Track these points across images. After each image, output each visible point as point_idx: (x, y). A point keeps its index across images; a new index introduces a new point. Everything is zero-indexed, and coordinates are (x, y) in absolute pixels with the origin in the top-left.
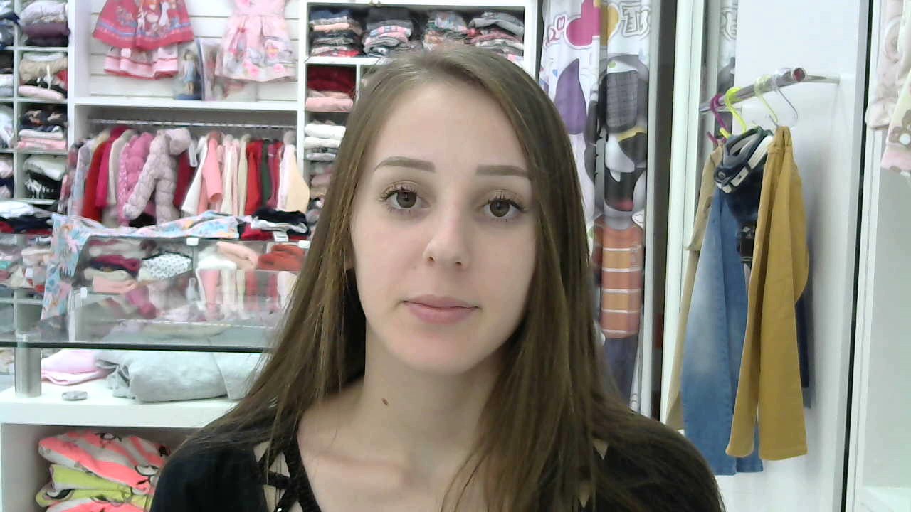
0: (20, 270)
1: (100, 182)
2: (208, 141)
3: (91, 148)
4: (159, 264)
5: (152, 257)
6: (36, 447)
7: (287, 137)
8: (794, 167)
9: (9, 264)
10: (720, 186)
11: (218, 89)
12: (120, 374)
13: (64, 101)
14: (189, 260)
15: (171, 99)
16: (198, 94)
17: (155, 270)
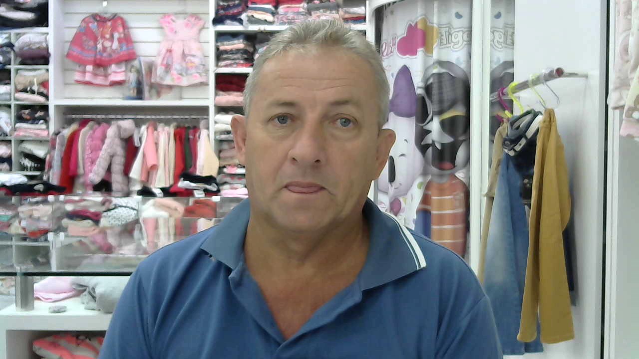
0: (17, 221)
1: (73, 159)
2: (147, 128)
3: (65, 135)
4: (115, 215)
5: (109, 210)
6: (31, 346)
7: (202, 124)
8: (558, 137)
9: (10, 217)
10: (506, 151)
11: (154, 91)
12: (90, 293)
13: (46, 103)
14: (135, 212)
15: (121, 100)
16: (140, 95)
17: (112, 219)
